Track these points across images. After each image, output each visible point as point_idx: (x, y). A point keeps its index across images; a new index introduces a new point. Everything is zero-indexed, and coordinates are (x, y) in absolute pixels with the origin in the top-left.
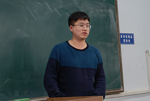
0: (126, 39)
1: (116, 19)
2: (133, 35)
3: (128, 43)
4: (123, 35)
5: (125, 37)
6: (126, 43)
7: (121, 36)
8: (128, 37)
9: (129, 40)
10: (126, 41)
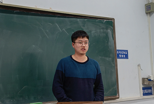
0: (121, 54)
1: (114, 38)
2: (127, 51)
3: (123, 58)
4: (119, 51)
5: (121, 53)
6: (121, 58)
7: (118, 52)
8: (123, 53)
9: (124, 56)
10: (121, 56)
